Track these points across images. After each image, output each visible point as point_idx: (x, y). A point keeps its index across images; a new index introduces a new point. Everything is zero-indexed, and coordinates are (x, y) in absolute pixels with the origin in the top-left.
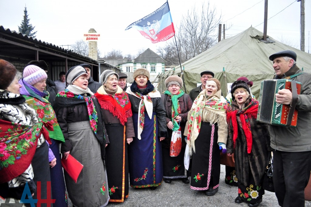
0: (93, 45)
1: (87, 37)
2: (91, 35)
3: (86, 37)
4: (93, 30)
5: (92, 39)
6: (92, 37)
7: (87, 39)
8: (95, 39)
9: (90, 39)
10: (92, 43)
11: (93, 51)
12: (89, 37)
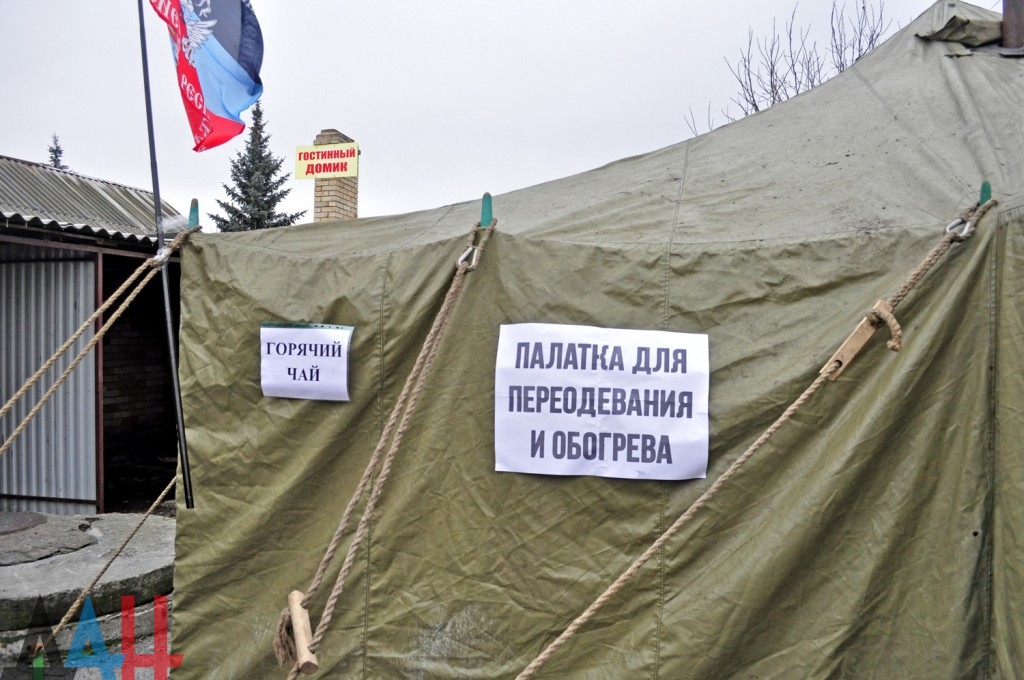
0: (331, 193)
1: (310, 162)
2: (324, 155)
3: (305, 164)
4: (332, 135)
5: (327, 168)
6: (327, 161)
7: (310, 170)
8: (336, 167)
9: (319, 168)
10: (326, 183)
11: (331, 215)
12: (315, 162)
